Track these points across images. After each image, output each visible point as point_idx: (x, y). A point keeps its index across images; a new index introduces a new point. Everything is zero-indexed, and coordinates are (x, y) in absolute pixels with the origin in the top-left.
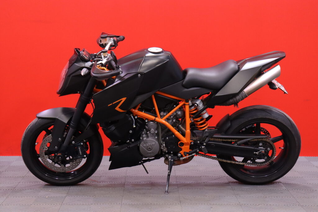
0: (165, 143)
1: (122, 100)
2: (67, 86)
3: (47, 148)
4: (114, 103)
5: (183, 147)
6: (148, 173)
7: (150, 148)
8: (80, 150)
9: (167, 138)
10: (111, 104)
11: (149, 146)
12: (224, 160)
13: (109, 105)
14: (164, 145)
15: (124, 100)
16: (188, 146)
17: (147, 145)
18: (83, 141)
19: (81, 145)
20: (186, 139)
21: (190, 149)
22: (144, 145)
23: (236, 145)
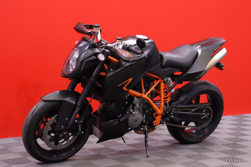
0: (145, 116)
1: (129, 80)
2: (81, 70)
3: (50, 129)
4: (123, 83)
5: (157, 118)
6: (125, 143)
7: (136, 121)
8: (80, 128)
9: (147, 111)
10: (121, 84)
11: (136, 119)
12: (180, 126)
13: (119, 85)
14: (144, 117)
15: (131, 80)
16: (161, 116)
17: (135, 118)
18: (82, 119)
19: (81, 122)
20: (161, 111)
21: (161, 119)
22: (133, 118)
23: (190, 113)
